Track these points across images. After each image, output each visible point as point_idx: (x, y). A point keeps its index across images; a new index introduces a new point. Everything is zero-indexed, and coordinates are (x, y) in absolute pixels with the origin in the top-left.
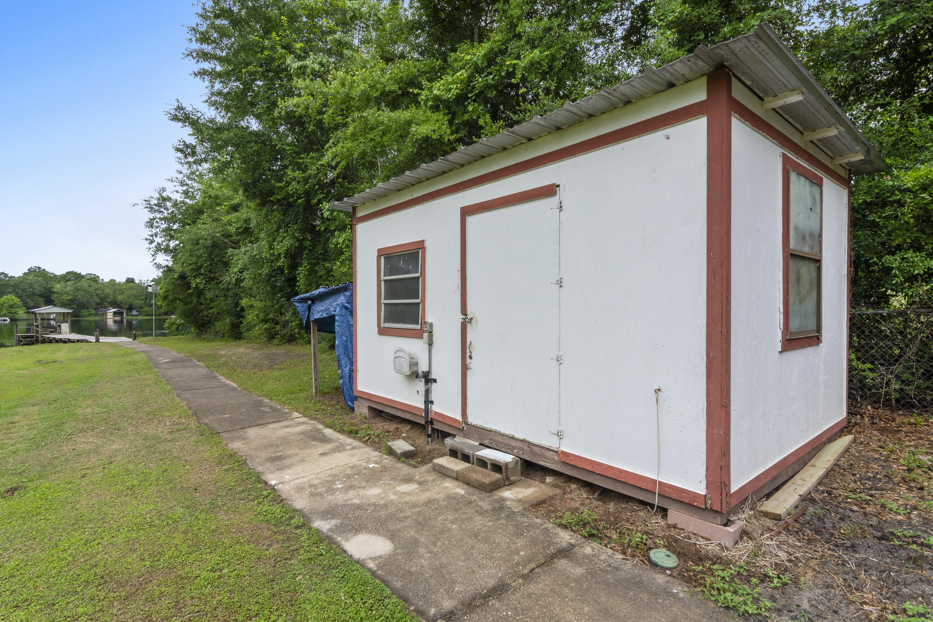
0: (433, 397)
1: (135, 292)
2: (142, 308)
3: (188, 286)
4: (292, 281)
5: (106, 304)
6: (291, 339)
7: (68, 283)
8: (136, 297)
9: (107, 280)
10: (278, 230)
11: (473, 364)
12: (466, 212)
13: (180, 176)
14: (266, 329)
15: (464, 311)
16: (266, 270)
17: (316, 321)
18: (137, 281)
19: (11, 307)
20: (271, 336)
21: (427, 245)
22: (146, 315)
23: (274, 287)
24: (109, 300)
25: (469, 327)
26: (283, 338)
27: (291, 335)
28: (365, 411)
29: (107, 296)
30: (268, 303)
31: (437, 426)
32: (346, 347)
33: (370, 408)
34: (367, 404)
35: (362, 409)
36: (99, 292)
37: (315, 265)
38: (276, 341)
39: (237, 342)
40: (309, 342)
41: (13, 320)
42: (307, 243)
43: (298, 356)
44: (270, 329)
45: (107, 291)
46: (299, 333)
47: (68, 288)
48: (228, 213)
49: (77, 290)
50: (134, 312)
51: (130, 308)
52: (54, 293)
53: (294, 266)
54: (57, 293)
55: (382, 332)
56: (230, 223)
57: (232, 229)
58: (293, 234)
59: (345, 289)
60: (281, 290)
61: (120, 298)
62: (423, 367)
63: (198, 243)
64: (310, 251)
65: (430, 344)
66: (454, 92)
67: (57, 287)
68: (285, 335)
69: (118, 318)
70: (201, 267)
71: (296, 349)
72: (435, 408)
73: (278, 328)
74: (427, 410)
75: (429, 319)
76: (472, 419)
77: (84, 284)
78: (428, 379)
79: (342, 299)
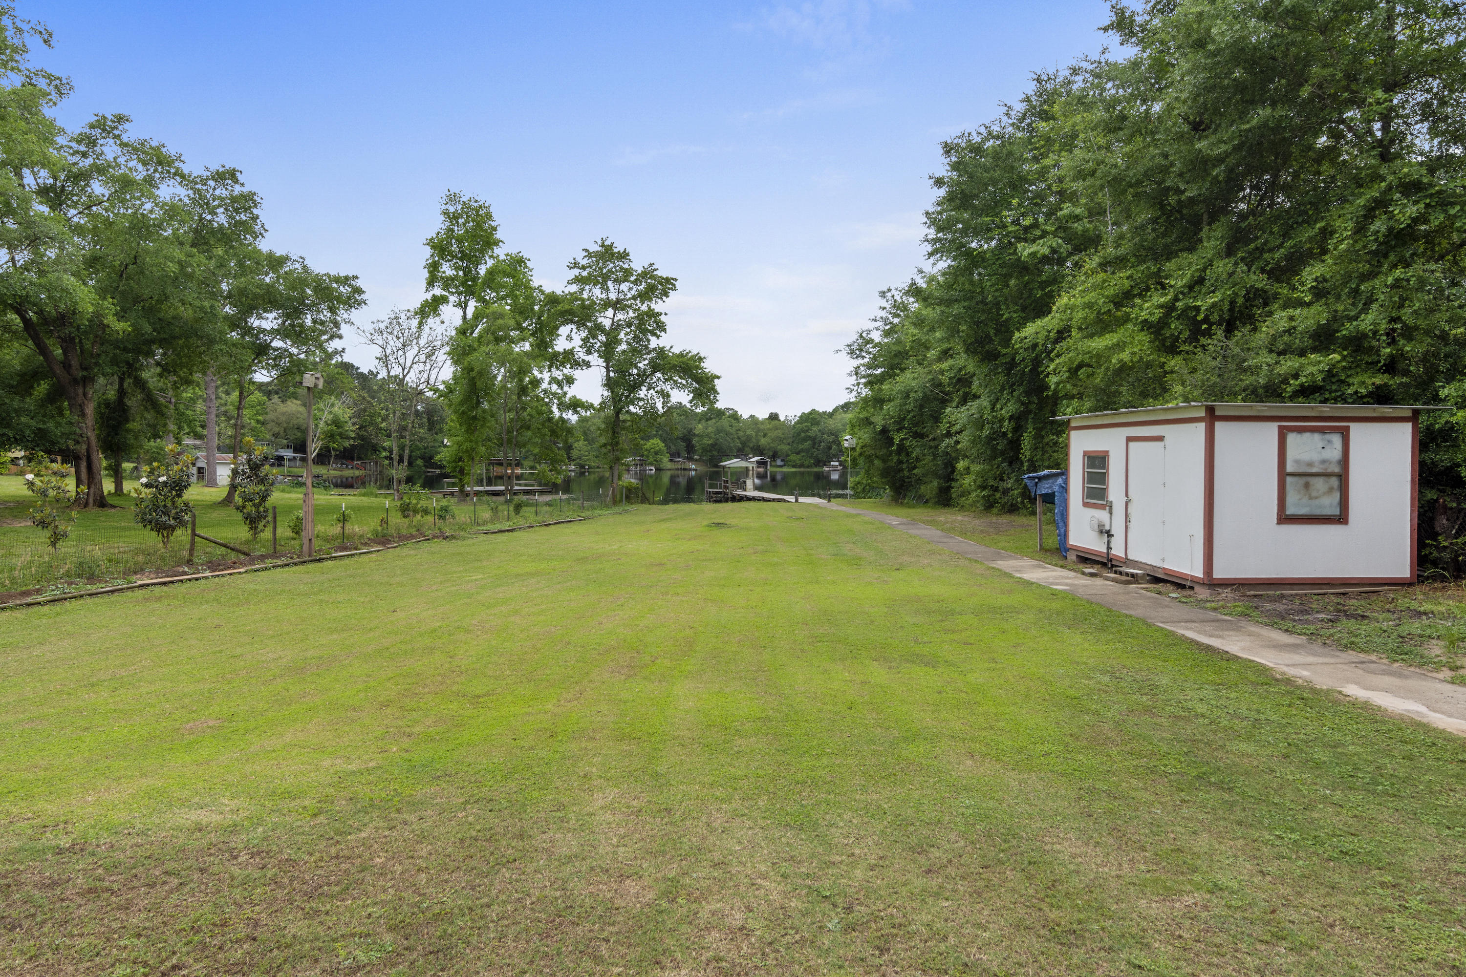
0: (1112, 545)
1: (779, 433)
2: (788, 455)
3: (891, 442)
4: (1015, 445)
5: (747, 449)
6: (1012, 509)
7: (710, 422)
8: (781, 440)
9: (745, 416)
10: (1002, 391)
11: (1131, 525)
12: (1129, 439)
13: (883, 314)
14: (984, 497)
15: (1127, 495)
16: (986, 432)
17: (1041, 495)
18: (782, 418)
19: (656, 454)
20: (989, 505)
21: (1111, 454)
22: (794, 466)
23: (994, 449)
24: (751, 445)
25: (1129, 505)
26: (1003, 506)
27: (1012, 505)
28: (1074, 558)
29: (749, 438)
30: (987, 467)
31: (1114, 563)
32: (1062, 515)
33: (1078, 556)
34: (1076, 553)
35: (1072, 557)
36: (741, 433)
37: (1041, 429)
38: (995, 510)
39: (946, 510)
40: (1034, 513)
41: (658, 470)
42: (1033, 407)
43: (1022, 526)
44: (989, 496)
45: (749, 432)
46: (1022, 502)
47: (710, 429)
48: (939, 360)
49: (719, 431)
50: (779, 462)
51: (774, 457)
52: (695, 435)
53: (1018, 429)
54: (698, 435)
55: (1085, 505)
56: (942, 372)
57: (945, 379)
58: (1019, 398)
59: (1062, 474)
60: (1002, 453)
61: (763, 441)
62: (1107, 528)
63: (908, 396)
64: (1036, 414)
65: (1111, 513)
66: (1157, 316)
67: (699, 428)
68: (1006, 503)
69: (761, 470)
70: (904, 419)
71: (1019, 520)
72: (1113, 552)
73: (998, 495)
74: (1108, 553)
75: (1111, 498)
76: (1130, 557)
77: (725, 422)
78: (1109, 535)
79: (1060, 481)
